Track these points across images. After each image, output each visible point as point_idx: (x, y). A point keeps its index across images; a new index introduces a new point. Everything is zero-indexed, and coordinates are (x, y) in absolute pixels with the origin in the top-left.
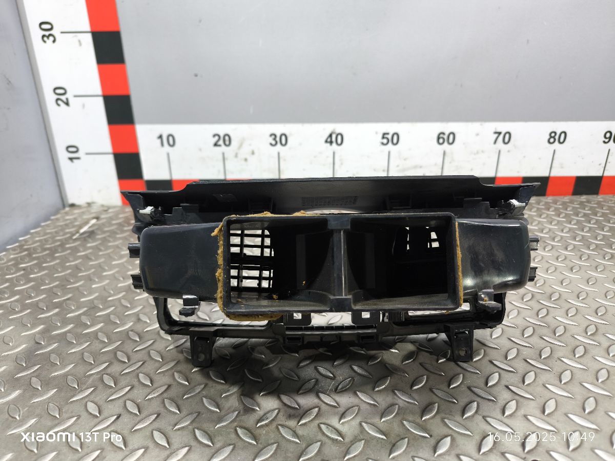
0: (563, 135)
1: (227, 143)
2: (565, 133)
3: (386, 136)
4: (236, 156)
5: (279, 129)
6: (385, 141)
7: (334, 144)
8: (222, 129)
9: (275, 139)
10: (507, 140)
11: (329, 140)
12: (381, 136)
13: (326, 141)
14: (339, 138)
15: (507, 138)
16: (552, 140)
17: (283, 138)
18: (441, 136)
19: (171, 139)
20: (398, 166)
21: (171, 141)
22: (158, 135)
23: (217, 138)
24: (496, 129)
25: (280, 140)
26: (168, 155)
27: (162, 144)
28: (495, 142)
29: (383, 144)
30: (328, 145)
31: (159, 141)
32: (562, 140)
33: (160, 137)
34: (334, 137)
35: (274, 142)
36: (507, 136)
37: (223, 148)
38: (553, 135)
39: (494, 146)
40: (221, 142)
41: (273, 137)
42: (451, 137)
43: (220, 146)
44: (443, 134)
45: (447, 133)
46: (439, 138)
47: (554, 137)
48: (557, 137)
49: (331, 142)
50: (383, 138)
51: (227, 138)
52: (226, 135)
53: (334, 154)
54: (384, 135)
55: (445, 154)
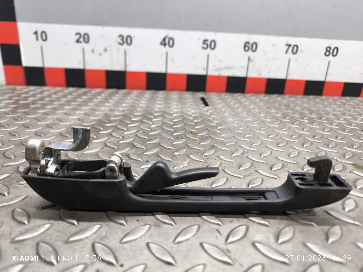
0: (336, 50)
1: (86, 40)
2: (337, 48)
3: (206, 42)
4: (93, 51)
5: (125, 31)
6: (205, 46)
7: (167, 47)
8: (83, 29)
9: (122, 40)
10: (295, 51)
11: (163, 43)
12: (202, 41)
13: (161, 44)
14: (171, 41)
15: (294, 49)
16: (328, 53)
17: (129, 39)
18: (247, 45)
19: (44, 35)
20: (214, 66)
21: (43, 36)
22: (34, 31)
23: (78, 36)
24: (287, 42)
25: (126, 40)
26: (42, 47)
27: (37, 39)
28: (287, 52)
29: (203, 48)
30: (162, 46)
31: (35, 36)
32: (335, 53)
33: (36, 33)
34: (167, 40)
35: (121, 42)
36: (295, 48)
37: (83, 45)
38: (328, 49)
39: (286, 55)
40: (82, 40)
41: (121, 38)
42: (254, 46)
43: (80, 42)
44: (248, 43)
45: (251, 42)
46: (245, 46)
47: (329, 51)
48: (331, 51)
49: (165, 45)
50: (204, 43)
51: (86, 37)
52: (86, 34)
53: (167, 54)
54: (205, 41)
55: (249, 59)
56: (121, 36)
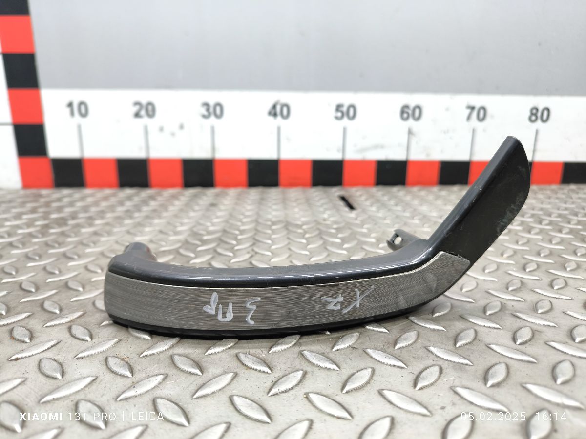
0: (546, 113)
1: (151, 113)
2: (548, 110)
3: (341, 109)
4: (161, 129)
5: (212, 97)
6: (339, 114)
7: (279, 118)
8: (145, 96)
9: (208, 110)
10: (481, 116)
11: (273, 112)
12: (334, 108)
13: (270, 113)
14: (285, 110)
16: (533, 118)
17: (218, 109)
18: (406, 110)
19: (83, 107)
20: (355, 145)
21: (82, 110)
22: (67, 102)
23: (137, 107)
24: (468, 102)
25: (214, 111)
26: (79, 127)
27: (72, 114)
29: (337, 118)
30: (272, 118)
31: (68, 110)
32: (545, 117)
33: (70, 105)
34: (278, 108)
35: (206, 113)
36: (482, 112)
37: (145, 120)
38: (534, 111)
39: (468, 123)
40: (143, 112)
41: (205, 107)
42: (417, 112)
43: (141, 117)
44: (407, 107)
45: (412, 105)
46: (402, 112)
47: (536, 115)
48: (539, 114)
49: (275, 115)
50: (337, 110)
51: (150, 108)
52: (150, 104)
53: (279, 129)
54: (339, 108)
55: (410, 132)
56: (206, 105)
